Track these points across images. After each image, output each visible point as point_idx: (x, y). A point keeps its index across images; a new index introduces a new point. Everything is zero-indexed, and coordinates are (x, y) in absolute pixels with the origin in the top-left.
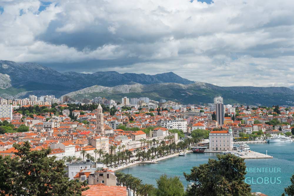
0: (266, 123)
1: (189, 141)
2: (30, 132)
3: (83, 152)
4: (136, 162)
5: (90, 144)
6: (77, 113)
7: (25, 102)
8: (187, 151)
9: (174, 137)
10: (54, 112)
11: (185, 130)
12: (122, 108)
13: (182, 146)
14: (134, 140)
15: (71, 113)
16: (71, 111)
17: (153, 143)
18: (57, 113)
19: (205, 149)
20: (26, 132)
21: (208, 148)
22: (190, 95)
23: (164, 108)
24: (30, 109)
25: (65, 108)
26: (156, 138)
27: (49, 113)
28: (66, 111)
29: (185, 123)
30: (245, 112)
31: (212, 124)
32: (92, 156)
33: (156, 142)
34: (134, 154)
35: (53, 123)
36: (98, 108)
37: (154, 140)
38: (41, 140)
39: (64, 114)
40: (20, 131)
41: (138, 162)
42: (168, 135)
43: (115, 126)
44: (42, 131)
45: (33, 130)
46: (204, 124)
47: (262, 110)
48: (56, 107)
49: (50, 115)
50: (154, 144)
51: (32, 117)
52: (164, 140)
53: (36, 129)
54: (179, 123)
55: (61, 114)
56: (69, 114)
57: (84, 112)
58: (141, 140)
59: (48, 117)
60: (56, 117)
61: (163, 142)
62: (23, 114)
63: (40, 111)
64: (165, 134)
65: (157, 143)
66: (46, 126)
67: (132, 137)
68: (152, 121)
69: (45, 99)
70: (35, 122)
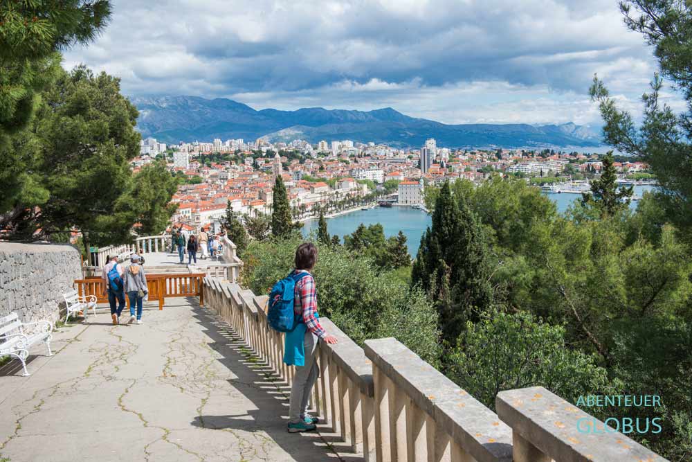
0: (478, 171)
1: (378, 193)
2: (203, 184)
3: (251, 207)
4: (311, 217)
5: (260, 198)
6: (261, 162)
7: (206, 148)
8: (374, 204)
9: (361, 188)
10: (235, 160)
11: (380, 180)
12: (319, 153)
13: (369, 199)
14: (313, 192)
15: (254, 161)
16: (255, 158)
17: (336, 195)
18: (239, 161)
19: (393, 202)
20: (198, 184)
21: (397, 201)
22: (410, 136)
23: (367, 153)
24: (211, 157)
25: (249, 156)
26: (340, 191)
27: (229, 162)
28: (248, 158)
29: (382, 172)
30: (461, 157)
31: (414, 172)
32: (260, 211)
33: (339, 195)
34: (310, 208)
35: (229, 174)
36: (276, 157)
37: (337, 193)
38: (210, 194)
39: (247, 162)
40: (193, 183)
41: (313, 217)
42: (355, 186)
43: (300, 177)
44: (217, 183)
45: (207, 182)
46: (401, 173)
47: (481, 155)
48: (239, 154)
49: (231, 164)
50: (337, 197)
51: (209, 166)
52: (350, 193)
53: (210, 181)
54: (373, 171)
55: (243, 162)
56: (252, 162)
57: (269, 159)
58: (321, 193)
59: (228, 166)
60: (236, 166)
61: (348, 195)
62: (203, 162)
63: (220, 158)
64: (352, 185)
65: (342, 196)
66: (222, 177)
67: (311, 189)
68: (345, 169)
69: (231, 145)
70: (212, 172)
